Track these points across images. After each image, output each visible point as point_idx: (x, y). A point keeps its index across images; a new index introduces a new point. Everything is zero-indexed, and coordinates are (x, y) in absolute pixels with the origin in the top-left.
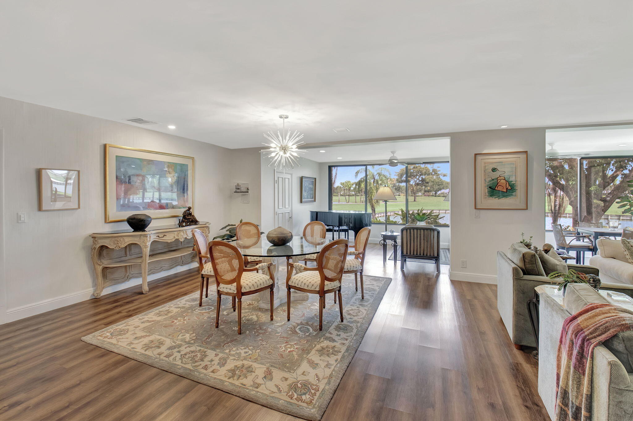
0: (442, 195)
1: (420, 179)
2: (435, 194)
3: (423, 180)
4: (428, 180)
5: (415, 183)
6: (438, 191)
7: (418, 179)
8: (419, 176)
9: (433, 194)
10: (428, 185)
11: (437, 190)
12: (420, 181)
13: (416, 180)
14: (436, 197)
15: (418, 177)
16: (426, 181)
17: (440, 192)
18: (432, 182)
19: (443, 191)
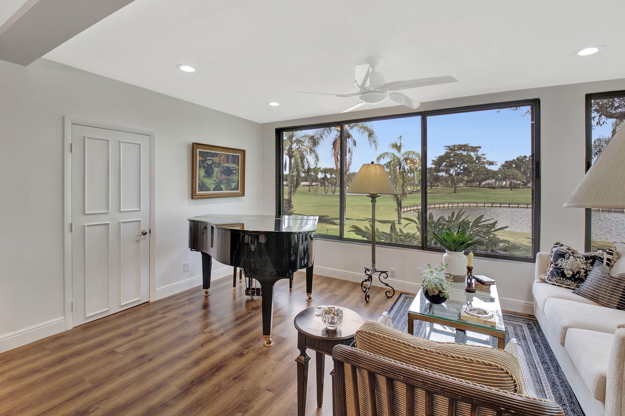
0: (488, 186)
1: (462, 168)
2: (479, 184)
3: (465, 169)
4: (471, 169)
5: (455, 172)
6: (483, 181)
7: (459, 168)
8: (460, 164)
9: (476, 184)
10: (470, 175)
11: (481, 181)
12: (461, 170)
13: (456, 169)
14: (480, 188)
15: (459, 166)
16: (469, 170)
17: (484, 183)
18: (475, 171)
19: (488, 181)
